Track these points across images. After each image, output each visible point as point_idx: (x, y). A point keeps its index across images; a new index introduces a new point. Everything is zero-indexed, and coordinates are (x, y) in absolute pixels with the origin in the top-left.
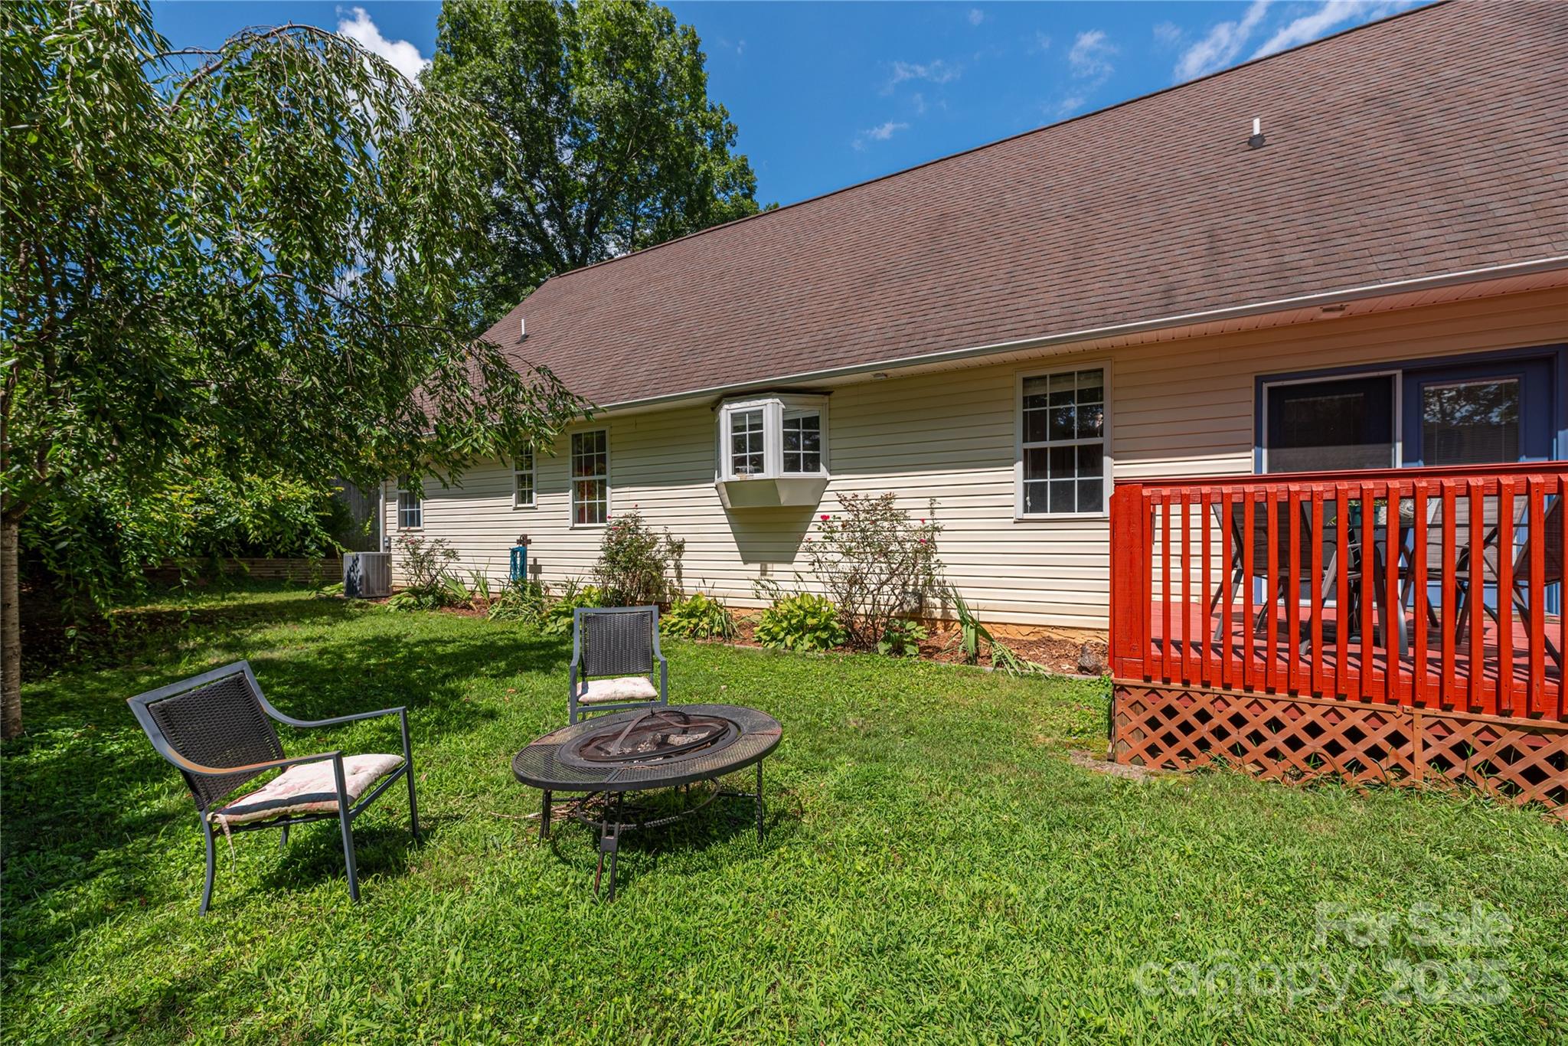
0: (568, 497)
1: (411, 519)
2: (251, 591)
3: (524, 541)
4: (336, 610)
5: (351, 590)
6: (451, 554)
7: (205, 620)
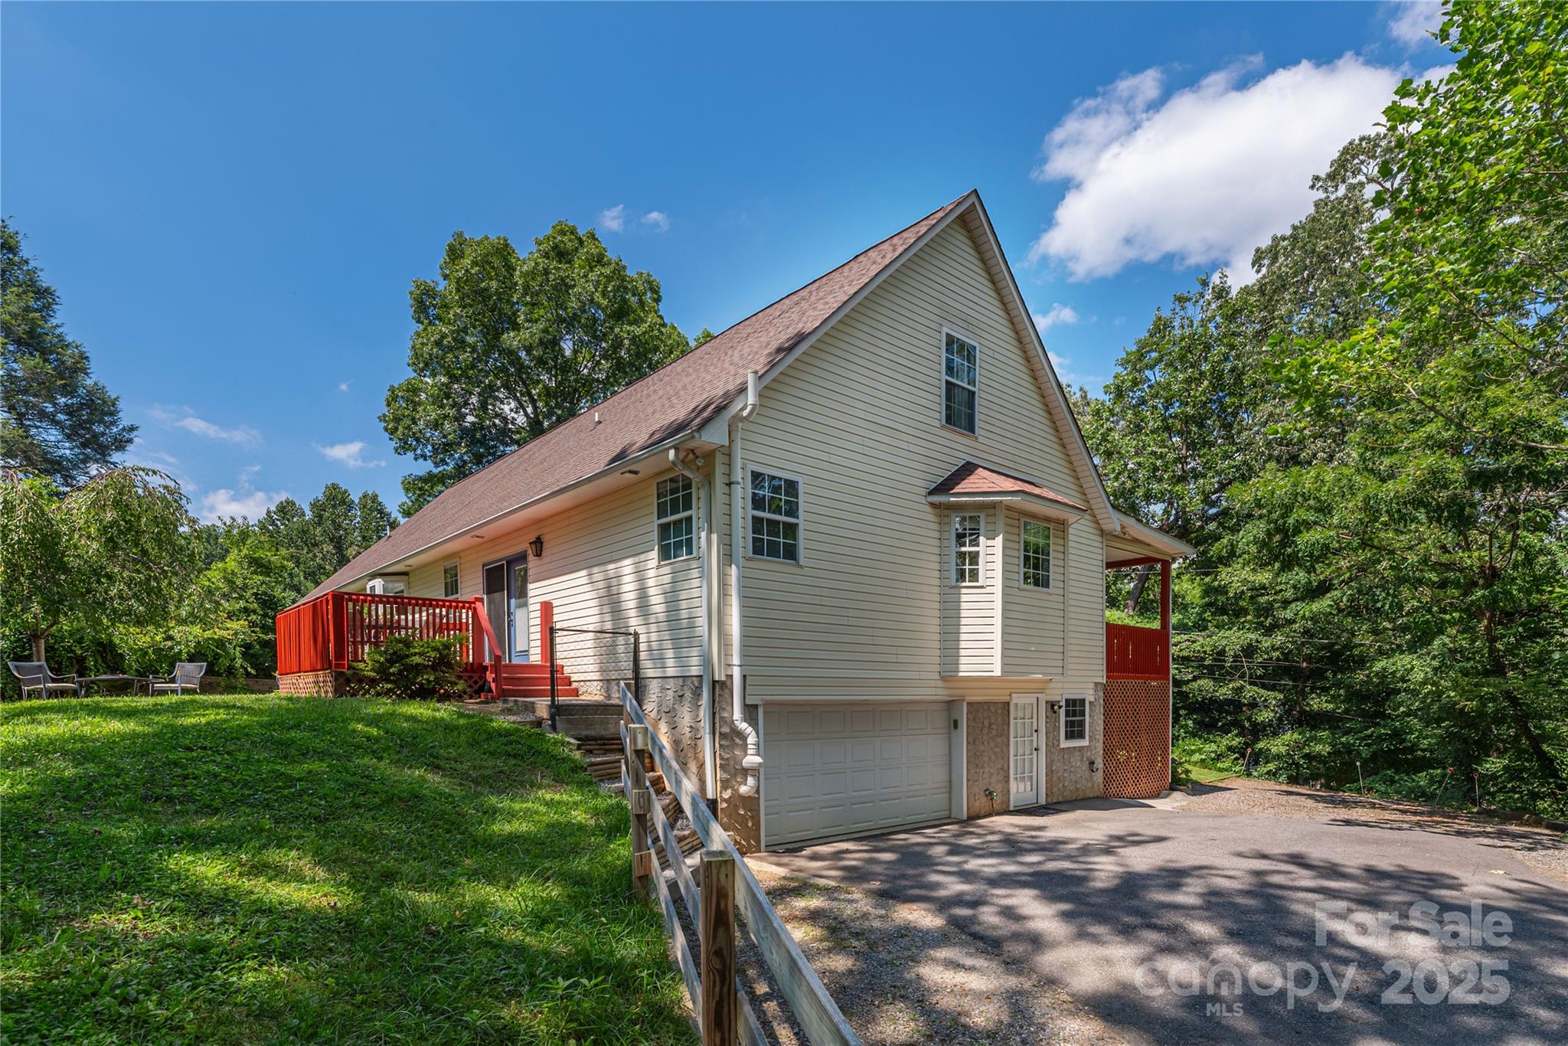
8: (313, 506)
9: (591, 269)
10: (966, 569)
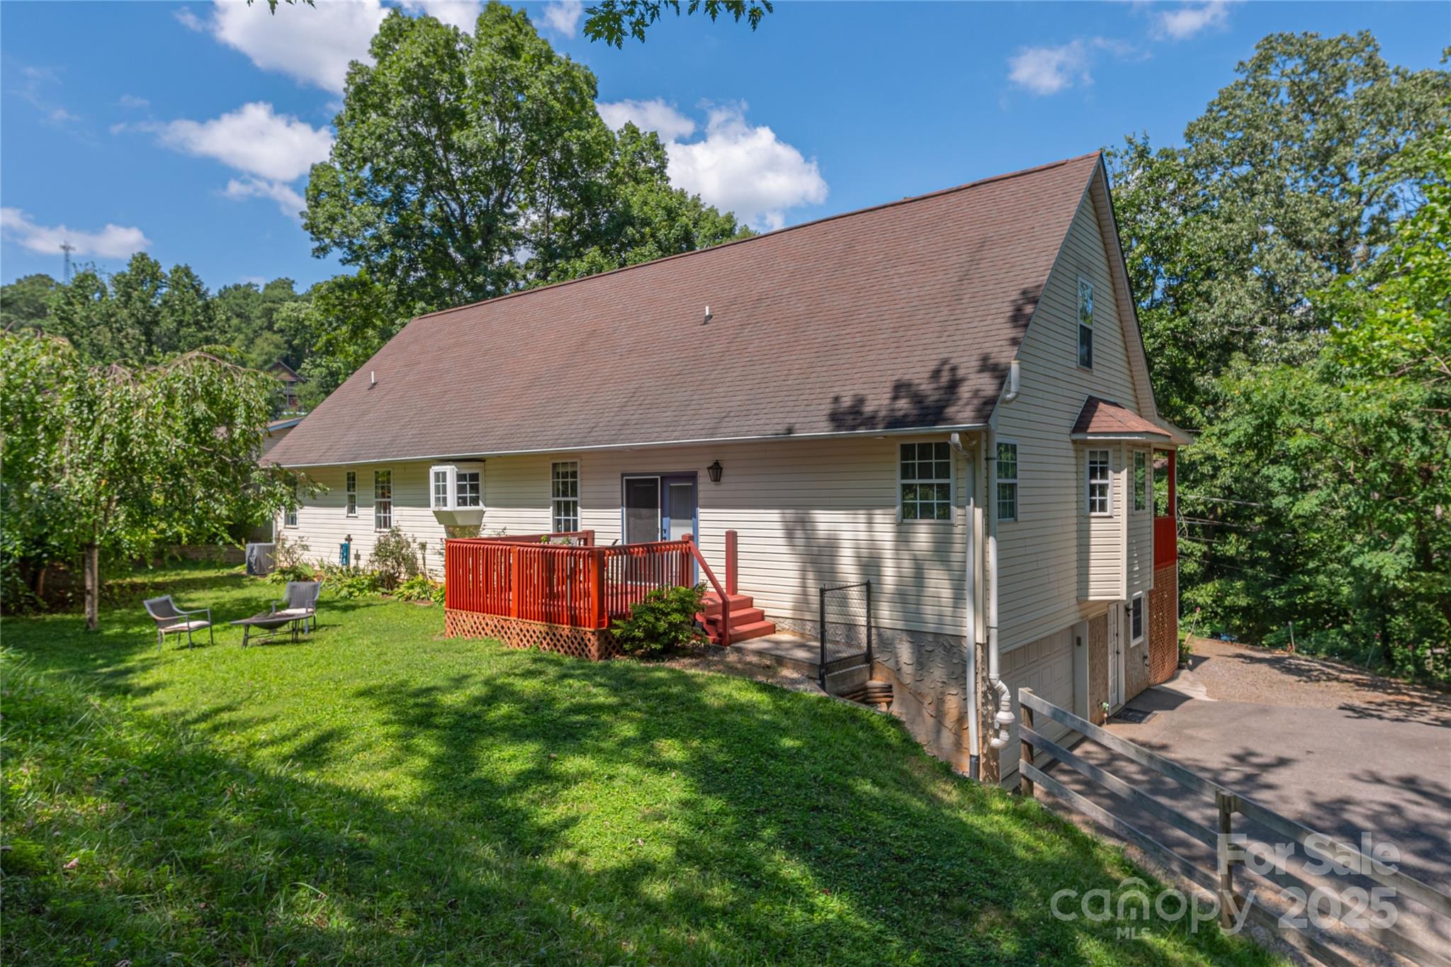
0: (372, 511)
1: (291, 520)
2: (190, 569)
3: (349, 539)
4: (236, 581)
5: (250, 570)
6: (305, 548)
7: (159, 588)
8: (116, 281)
9: (540, 68)
10: (1095, 499)
